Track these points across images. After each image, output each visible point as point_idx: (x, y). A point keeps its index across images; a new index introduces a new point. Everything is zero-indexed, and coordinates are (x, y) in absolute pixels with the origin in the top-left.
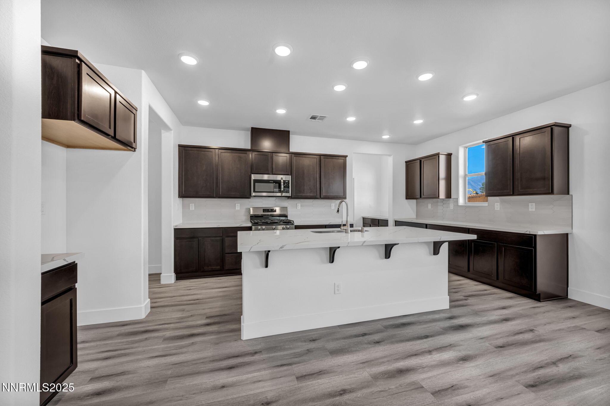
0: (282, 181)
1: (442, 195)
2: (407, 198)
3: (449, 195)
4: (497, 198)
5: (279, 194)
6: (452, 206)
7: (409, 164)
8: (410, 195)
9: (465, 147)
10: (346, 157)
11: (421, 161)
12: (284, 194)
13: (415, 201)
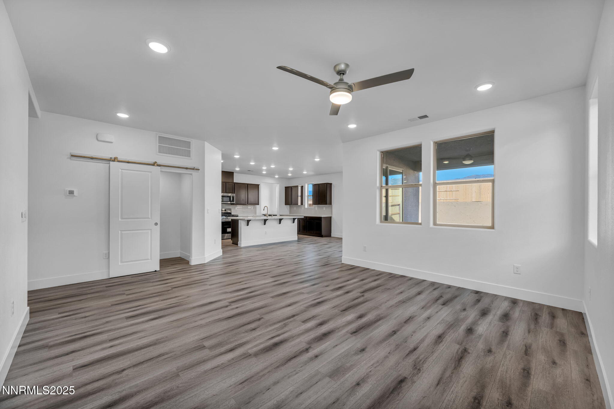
0: (231, 196)
1: (299, 204)
2: (286, 204)
3: (302, 204)
4: (316, 205)
5: (229, 203)
6: (303, 208)
7: (287, 188)
8: (286, 203)
9: (308, 184)
10: (259, 185)
11: (291, 188)
12: (232, 203)
13: (289, 206)
